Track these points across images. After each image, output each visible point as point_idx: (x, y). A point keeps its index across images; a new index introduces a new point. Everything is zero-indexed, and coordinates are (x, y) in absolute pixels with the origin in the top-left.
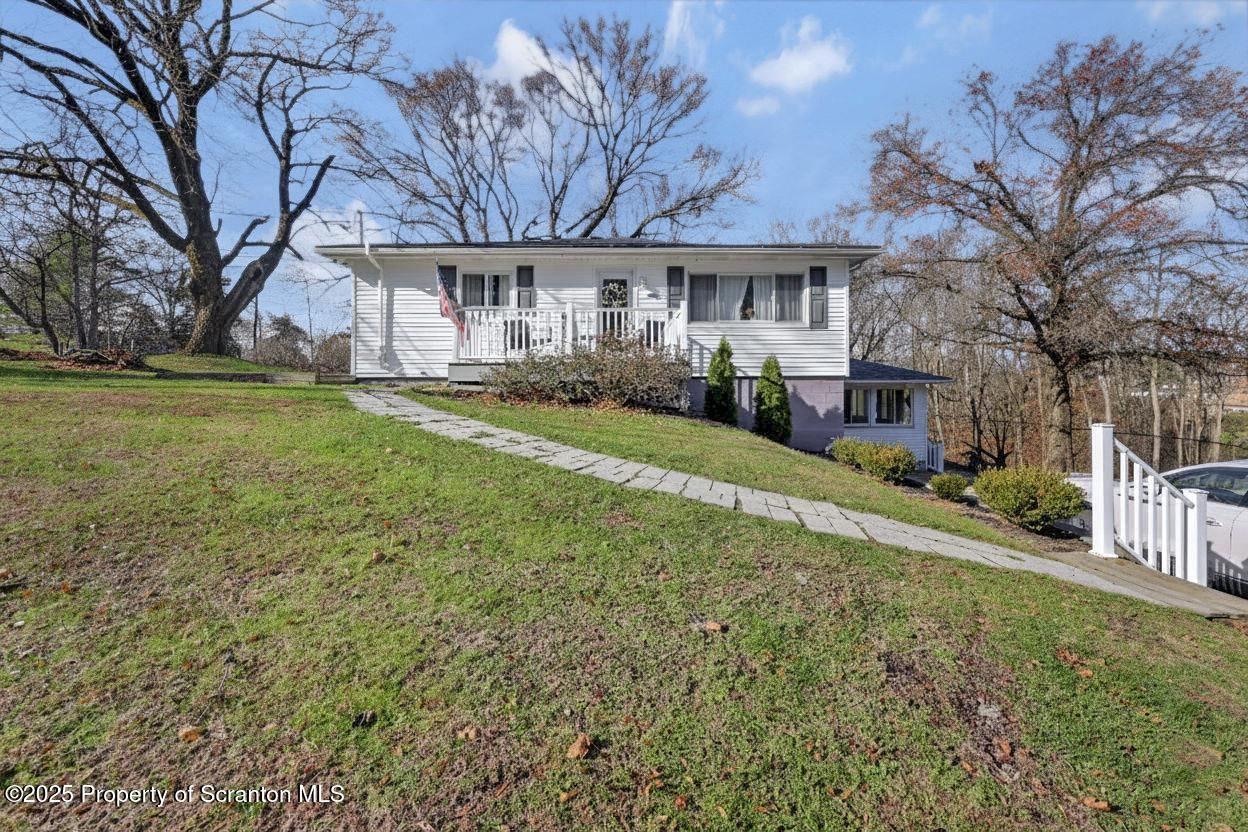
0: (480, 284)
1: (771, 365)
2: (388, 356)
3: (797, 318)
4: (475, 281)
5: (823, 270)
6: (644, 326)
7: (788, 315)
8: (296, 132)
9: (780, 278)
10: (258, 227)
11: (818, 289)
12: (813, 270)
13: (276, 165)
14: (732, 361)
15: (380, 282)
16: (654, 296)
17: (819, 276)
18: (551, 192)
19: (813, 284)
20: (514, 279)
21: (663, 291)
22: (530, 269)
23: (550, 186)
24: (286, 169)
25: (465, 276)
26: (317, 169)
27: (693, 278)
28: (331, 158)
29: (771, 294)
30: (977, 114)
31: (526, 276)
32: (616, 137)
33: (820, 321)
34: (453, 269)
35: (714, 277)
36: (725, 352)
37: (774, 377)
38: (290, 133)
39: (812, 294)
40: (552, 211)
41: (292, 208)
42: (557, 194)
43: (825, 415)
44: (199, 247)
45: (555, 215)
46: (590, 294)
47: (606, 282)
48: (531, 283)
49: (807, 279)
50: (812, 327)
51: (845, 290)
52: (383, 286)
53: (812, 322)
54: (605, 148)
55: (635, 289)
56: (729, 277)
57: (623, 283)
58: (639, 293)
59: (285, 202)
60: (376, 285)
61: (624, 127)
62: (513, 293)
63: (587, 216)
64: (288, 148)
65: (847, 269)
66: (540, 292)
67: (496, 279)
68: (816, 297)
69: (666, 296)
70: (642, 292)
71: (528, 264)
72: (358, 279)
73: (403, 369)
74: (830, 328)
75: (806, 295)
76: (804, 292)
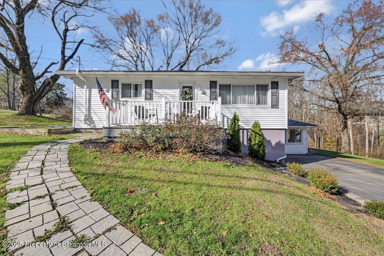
0: (129, 88)
1: (256, 125)
3: (265, 103)
4: (126, 86)
5: (277, 83)
6: (200, 109)
7: (261, 102)
8: (69, 30)
9: (258, 86)
10: (53, 65)
11: (275, 90)
12: (272, 83)
13: (60, 42)
14: (239, 123)
15: (85, 86)
16: (204, 93)
17: (275, 85)
18: (167, 56)
19: (272, 88)
20: (143, 86)
21: (208, 91)
22: (151, 81)
23: (167, 54)
24: (64, 43)
25: (123, 84)
26: (77, 44)
27: (220, 86)
28: (83, 40)
29: (254, 93)
30: (317, 28)
31: (149, 84)
32: (190, 36)
33: (275, 105)
34: (117, 81)
35: (230, 85)
36: (235, 119)
37: (257, 130)
38: (66, 30)
39: (272, 93)
40: (167, 63)
41: (66, 58)
42: (169, 56)
44: (24, 72)
45: (168, 64)
46: (177, 92)
47: (184, 87)
48: (151, 87)
49: (270, 86)
50: (272, 107)
51: (286, 91)
52: (87, 88)
53: (272, 105)
54: (186, 40)
55: (196, 90)
56: (236, 86)
57: (191, 88)
58: (197, 92)
59: (63, 56)
60: (83, 88)
61: (192, 32)
62: (143, 92)
63: (179, 64)
64: (65, 36)
65: (287, 82)
67: (136, 85)
68: (273, 94)
69: (209, 94)
70: (198, 92)
71: (150, 79)
72: (76, 85)
73: (95, 125)
74: (280, 108)
75: (269, 92)
76: (269, 91)
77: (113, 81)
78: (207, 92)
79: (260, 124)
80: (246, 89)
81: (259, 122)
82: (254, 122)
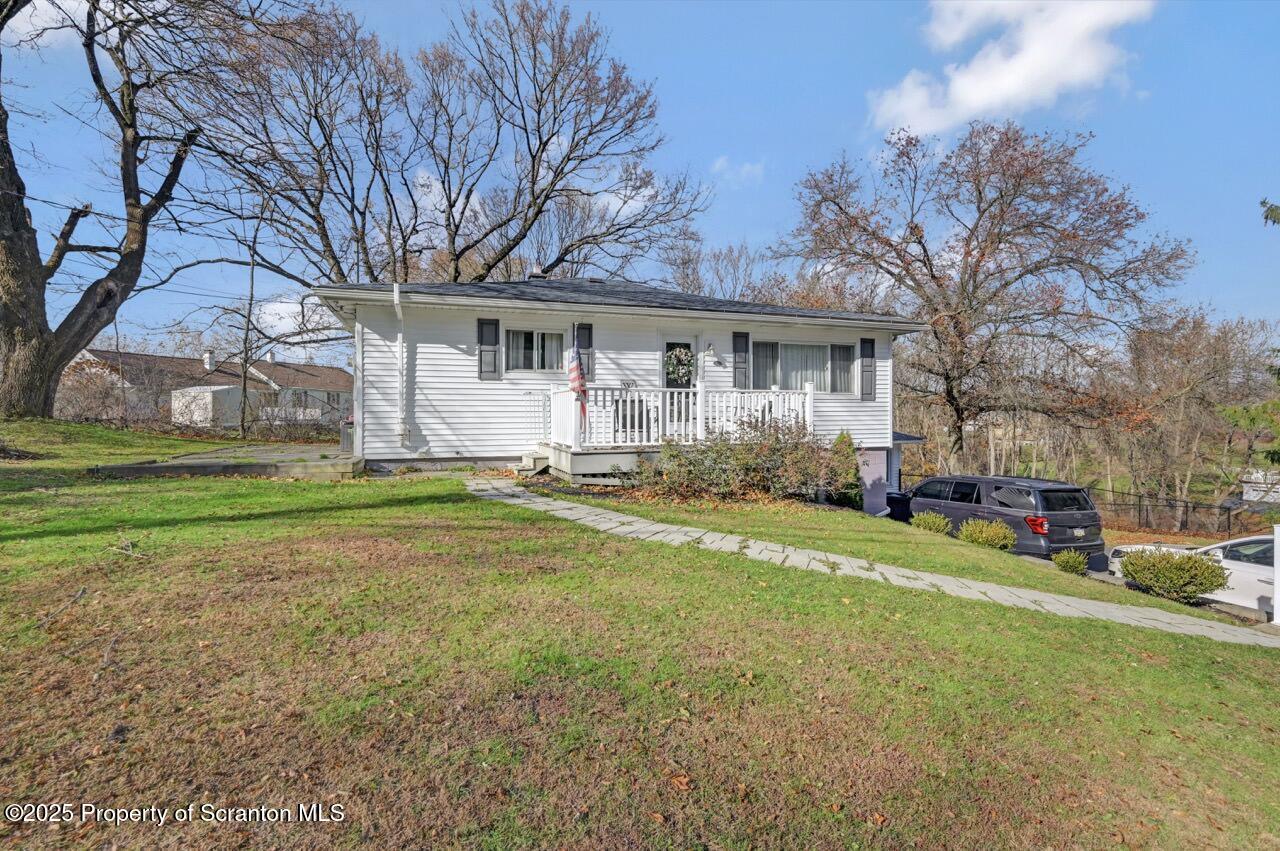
1: (844, 439)
2: (413, 433)
3: (848, 389)
4: (518, 339)
5: (872, 342)
7: (839, 387)
9: (835, 348)
11: (867, 361)
12: (864, 341)
15: (400, 336)
16: (719, 363)
17: (868, 348)
19: (863, 356)
20: (569, 339)
21: (730, 358)
22: (589, 327)
25: (510, 333)
27: (756, 345)
31: (585, 335)
33: (868, 394)
34: (496, 323)
35: (776, 345)
39: (862, 366)
43: (871, 485)
46: (657, 357)
47: (671, 347)
48: (590, 345)
49: (858, 350)
50: (863, 400)
51: (889, 363)
52: (402, 341)
53: (862, 394)
55: (701, 355)
56: (790, 346)
57: (687, 346)
58: (705, 360)
59: (131, 190)
60: (394, 339)
65: (891, 342)
66: (598, 355)
68: (866, 369)
69: (732, 364)
70: (707, 358)
71: (586, 321)
72: (366, 330)
73: (430, 448)
74: (877, 400)
75: (857, 366)
76: (856, 363)
77: (482, 323)
78: (728, 359)
79: (852, 437)
80: (808, 354)
81: (851, 432)
82: (839, 432)
